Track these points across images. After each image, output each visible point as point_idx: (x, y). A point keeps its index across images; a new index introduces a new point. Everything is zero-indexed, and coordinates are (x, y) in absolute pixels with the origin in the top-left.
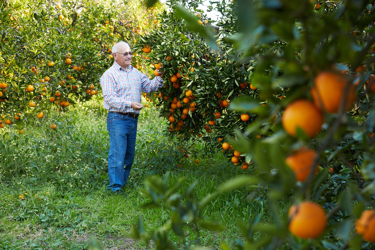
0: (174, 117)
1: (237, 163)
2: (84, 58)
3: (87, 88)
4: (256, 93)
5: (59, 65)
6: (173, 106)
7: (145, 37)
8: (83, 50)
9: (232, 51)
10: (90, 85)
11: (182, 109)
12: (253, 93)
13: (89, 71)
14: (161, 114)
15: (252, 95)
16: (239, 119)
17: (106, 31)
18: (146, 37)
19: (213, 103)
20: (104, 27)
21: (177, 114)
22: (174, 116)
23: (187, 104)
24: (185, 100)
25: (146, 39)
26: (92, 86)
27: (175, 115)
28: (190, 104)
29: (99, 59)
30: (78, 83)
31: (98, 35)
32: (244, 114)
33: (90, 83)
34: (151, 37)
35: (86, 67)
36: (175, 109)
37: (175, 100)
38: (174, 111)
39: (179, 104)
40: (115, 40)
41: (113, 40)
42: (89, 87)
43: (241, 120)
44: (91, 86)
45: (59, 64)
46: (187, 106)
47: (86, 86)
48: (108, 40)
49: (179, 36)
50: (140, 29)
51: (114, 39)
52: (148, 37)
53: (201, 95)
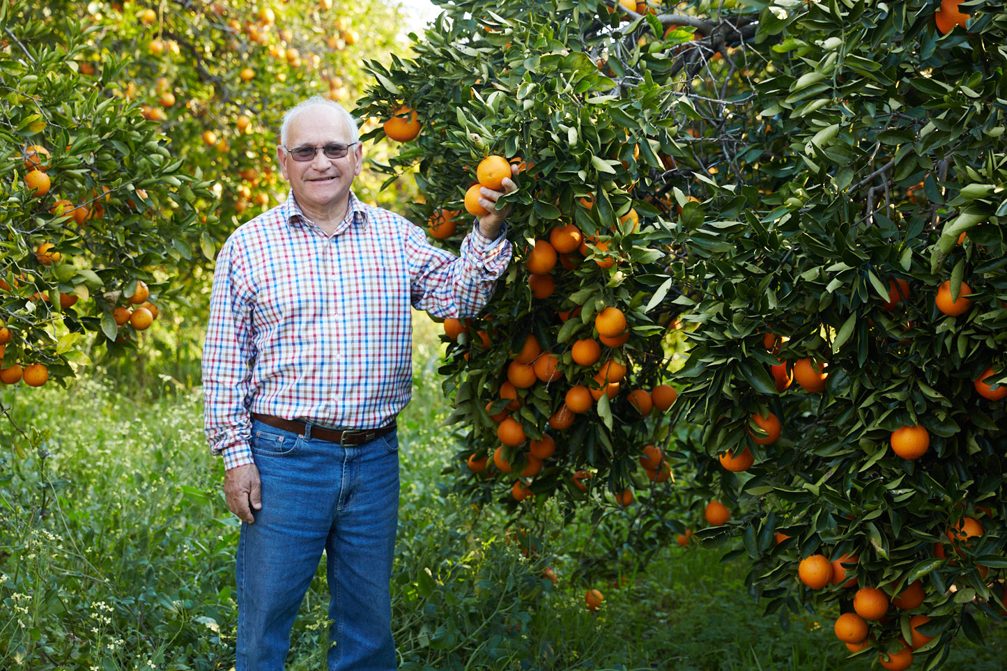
0: (523, 422)
1: (861, 641)
2: (102, 168)
3: (122, 302)
4: (965, 329)
5: (11, 204)
6: (520, 375)
7: (393, 71)
8: (102, 129)
9: (837, 135)
10: (131, 288)
11: (559, 388)
12: (952, 330)
13: (128, 223)
14: (462, 411)
15: (948, 342)
16: (880, 448)
17: (127, 31)
18: (397, 68)
19: (763, 379)
20: (119, 16)
21: (532, 408)
22: (520, 417)
23: (590, 365)
24: (582, 352)
25: (399, 77)
26: (139, 289)
27: (528, 416)
28: (603, 366)
29: (169, 169)
30: (82, 280)
31: (95, 47)
32: (906, 427)
33: (134, 276)
34: (424, 70)
35: (112, 208)
36: (525, 389)
37: (530, 348)
38: (519, 398)
39: (547, 367)
40: (164, 71)
41: (158, 69)
42: (127, 295)
43: (891, 452)
44: (135, 291)
45: (11, 199)
46: (586, 376)
47: (117, 293)
48: (138, 68)
49: (562, 64)
50: (266, 22)
51: (161, 65)
52: (406, 69)
53: (710, 341)
